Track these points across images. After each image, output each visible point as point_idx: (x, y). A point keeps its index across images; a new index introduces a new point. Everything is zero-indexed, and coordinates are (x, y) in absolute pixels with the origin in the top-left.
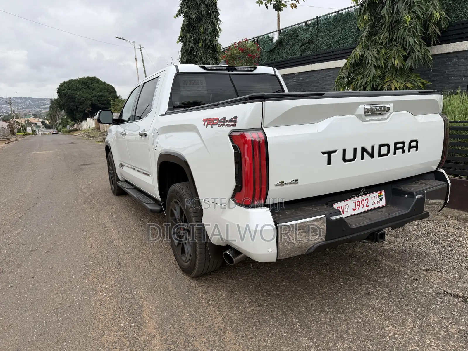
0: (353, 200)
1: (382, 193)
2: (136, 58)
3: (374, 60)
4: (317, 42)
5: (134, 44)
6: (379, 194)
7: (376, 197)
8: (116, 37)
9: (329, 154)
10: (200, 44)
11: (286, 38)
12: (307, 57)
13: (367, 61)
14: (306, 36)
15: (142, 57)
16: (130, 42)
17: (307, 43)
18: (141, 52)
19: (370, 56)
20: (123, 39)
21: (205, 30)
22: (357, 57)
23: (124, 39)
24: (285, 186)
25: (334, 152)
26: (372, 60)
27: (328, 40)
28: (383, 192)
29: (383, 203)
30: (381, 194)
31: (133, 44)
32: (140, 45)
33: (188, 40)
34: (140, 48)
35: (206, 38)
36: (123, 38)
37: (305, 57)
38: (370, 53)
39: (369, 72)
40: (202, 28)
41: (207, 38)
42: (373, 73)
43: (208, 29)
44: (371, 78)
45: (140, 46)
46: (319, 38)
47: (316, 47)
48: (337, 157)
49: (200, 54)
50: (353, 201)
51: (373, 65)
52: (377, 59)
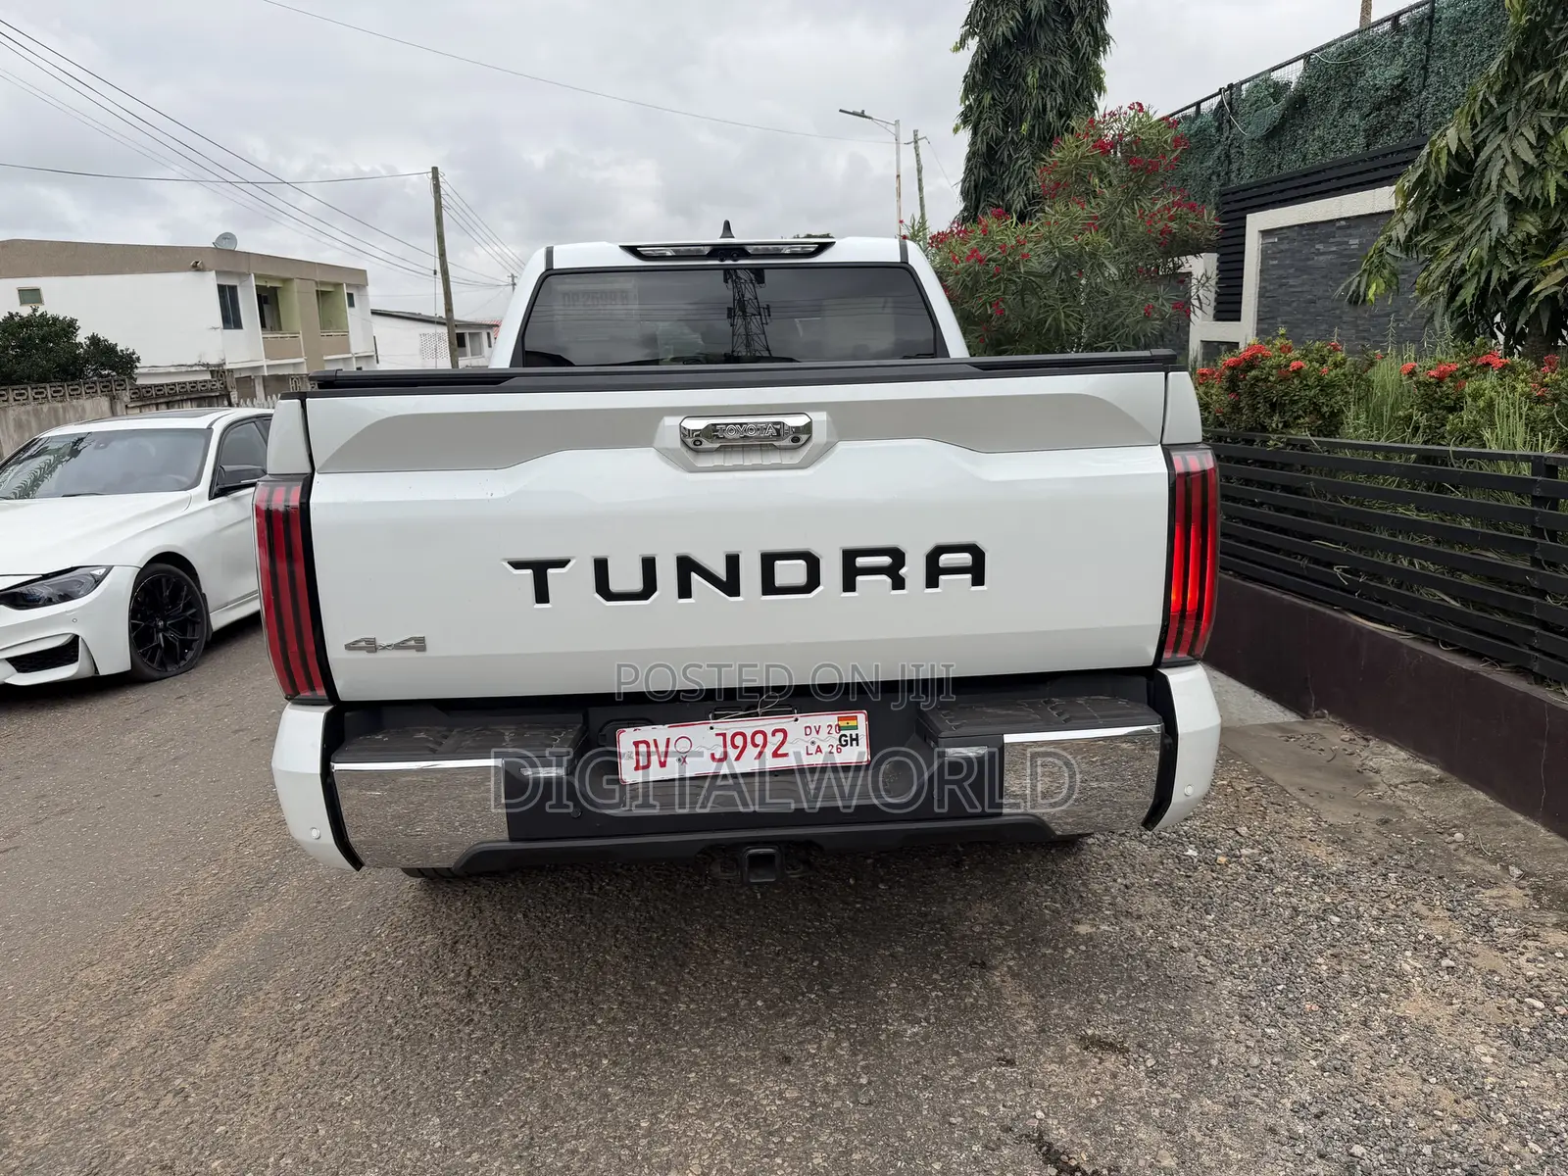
0: (715, 726)
1: (855, 718)
2: (898, 176)
3: (1513, 173)
4: (1424, 93)
5: (898, 130)
6: (839, 719)
7: (824, 731)
8: (841, 111)
9: (540, 570)
10: (1025, 127)
11: (1319, 85)
12: (1385, 156)
13: (1484, 186)
14: (1384, 74)
15: (920, 171)
16: (884, 124)
17: (1389, 100)
18: (918, 155)
19: (1503, 156)
20: (862, 115)
21: (1044, 76)
22: (1437, 160)
23: (866, 114)
24: (381, 654)
25: (562, 563)
26: (1503, 175)
28: (862, 719)
29: (857, 753)
30: (852, 723)
31: (892, 129)
32: (916, 133)
33: (984, 117)
34: (916, 142)
35: (1044, 106)
36: (863, 111)
37: (1377, 157)
38: (1505, 145)
39: (1483, 228)
40: (1037, 70)
41: (1049, 106)
42: (1495, 232)
43: (1055, 72)
44: (1484, 254)
45: (916, 135)
46: (1433, 79)
47: (1418, 117)
48: (572, 584)
49: (1020, 162)
50: (715, 731)
51: (1503, 196)
52: (1528, 172)
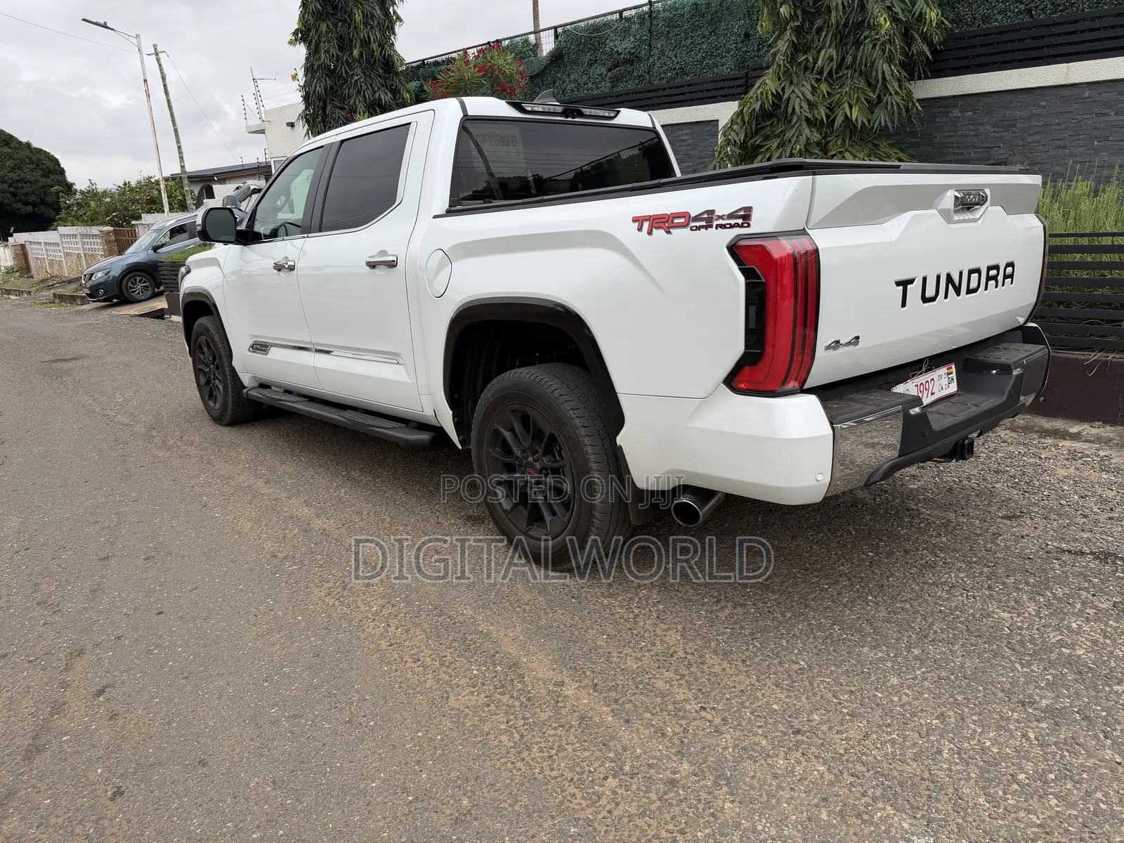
0: (915, 381)
1: (951, 368)
2: (145, 81)
3: (805, 106)
4: (651, 60)
5: (139, 43)
6: (948, 369)
7: (944, 376)
8: (84, 20)
9: (904, 284)
10: (356, 52)
11: (573, 47)
12: (627, 94)
13: (790, 110)
14: (624, 46)
15: (164, 78)
16: (127, 37)
17: (626, 62)
18: (160, 65)
19: (798, 96)
20: (105, 26)
21: (365, 16)
22: (767, 96)
23: (108, 25)
24: (841, 350)
25: (911, 281)
26: (801, 107)
27: (676, 57)
28: (953, 366)
29: (953, 388)
30: (951, 370)
31: (135, 41)
32: (155, 46)
33: (323, 40)
34: (157, 54)
35: (369, 38)
36: (105, 23)
37: (622, 95)
38: (796, 90)
39: (797, 134)
40: (360, 11)
41: (372, 39)
42: (804, 136)
43: (373, 15)
44: (802, 147)
45: (156, 49)
46: (655, 51)
47: (648, 73)
49: (356, 78)
50: (915, 384)
51: (804, 119)
52: (812, 105)
